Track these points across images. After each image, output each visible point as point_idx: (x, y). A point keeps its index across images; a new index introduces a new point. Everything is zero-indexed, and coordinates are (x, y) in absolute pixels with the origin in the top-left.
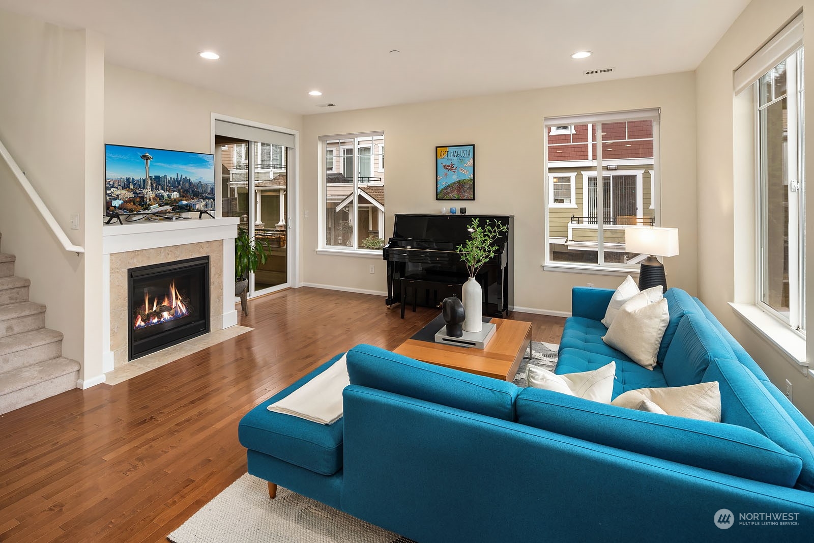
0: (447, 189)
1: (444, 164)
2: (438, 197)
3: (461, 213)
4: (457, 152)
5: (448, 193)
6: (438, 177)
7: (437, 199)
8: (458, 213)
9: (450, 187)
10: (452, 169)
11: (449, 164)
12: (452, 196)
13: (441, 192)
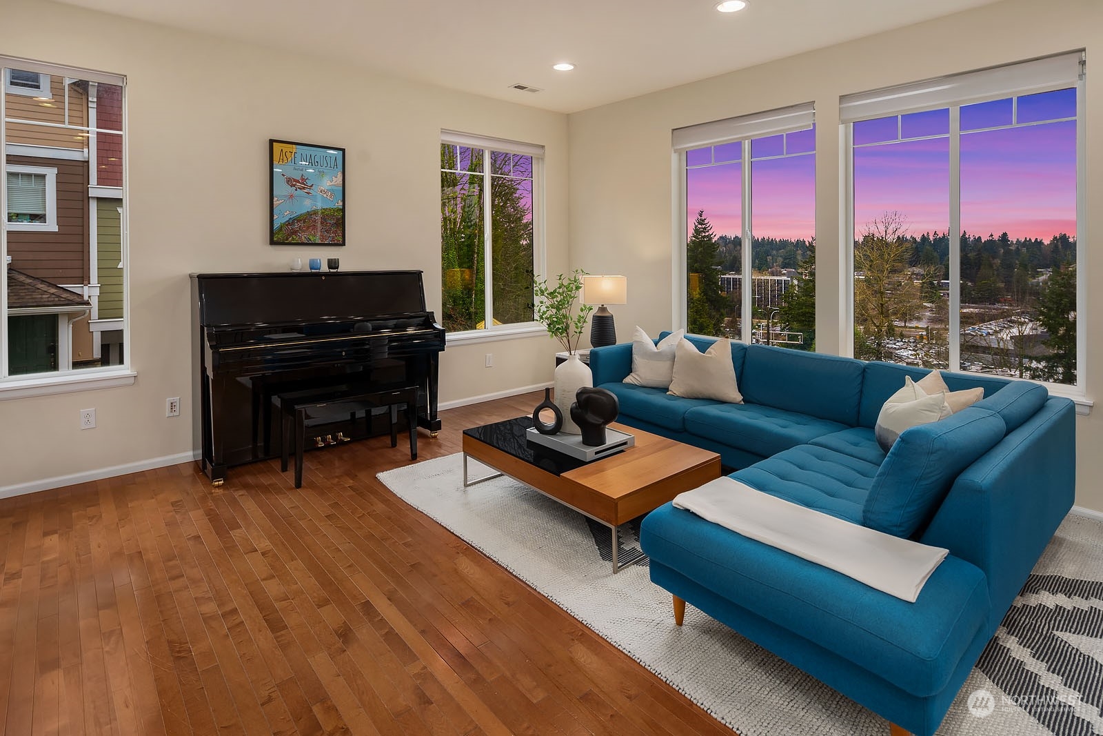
0: (293, 224)
1: (288, 175)
2: (275, 239)
3: (330, 267)
4: (313, 158)
5: (295, 232)
6: (275, 199)
7: (272, 243)
8: (324, 268)
9: (299, 221)
10: (304, 188)
11: (299, 178)
12: (303, 237)
13: (281, 228)
